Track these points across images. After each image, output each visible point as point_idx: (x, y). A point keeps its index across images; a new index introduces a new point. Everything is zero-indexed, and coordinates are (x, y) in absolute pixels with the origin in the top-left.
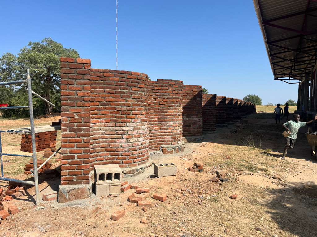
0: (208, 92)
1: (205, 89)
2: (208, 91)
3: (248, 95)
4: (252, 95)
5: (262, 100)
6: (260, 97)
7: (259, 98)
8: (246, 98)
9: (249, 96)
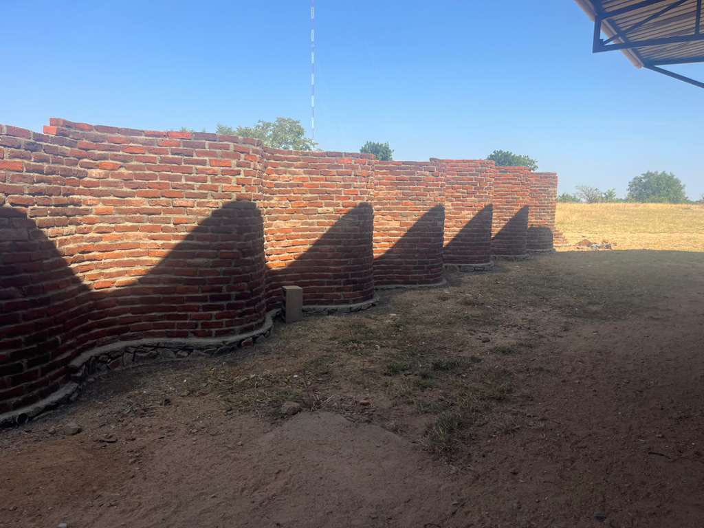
0: (536, 167)
1: (528, 160)
2: (536, 164)
3: (645, 173)
4: (657, 172)
5: (684, 186)
6: (680, 179)
7: (677, 182)
8: (637, 181)
9: (648, 175)
